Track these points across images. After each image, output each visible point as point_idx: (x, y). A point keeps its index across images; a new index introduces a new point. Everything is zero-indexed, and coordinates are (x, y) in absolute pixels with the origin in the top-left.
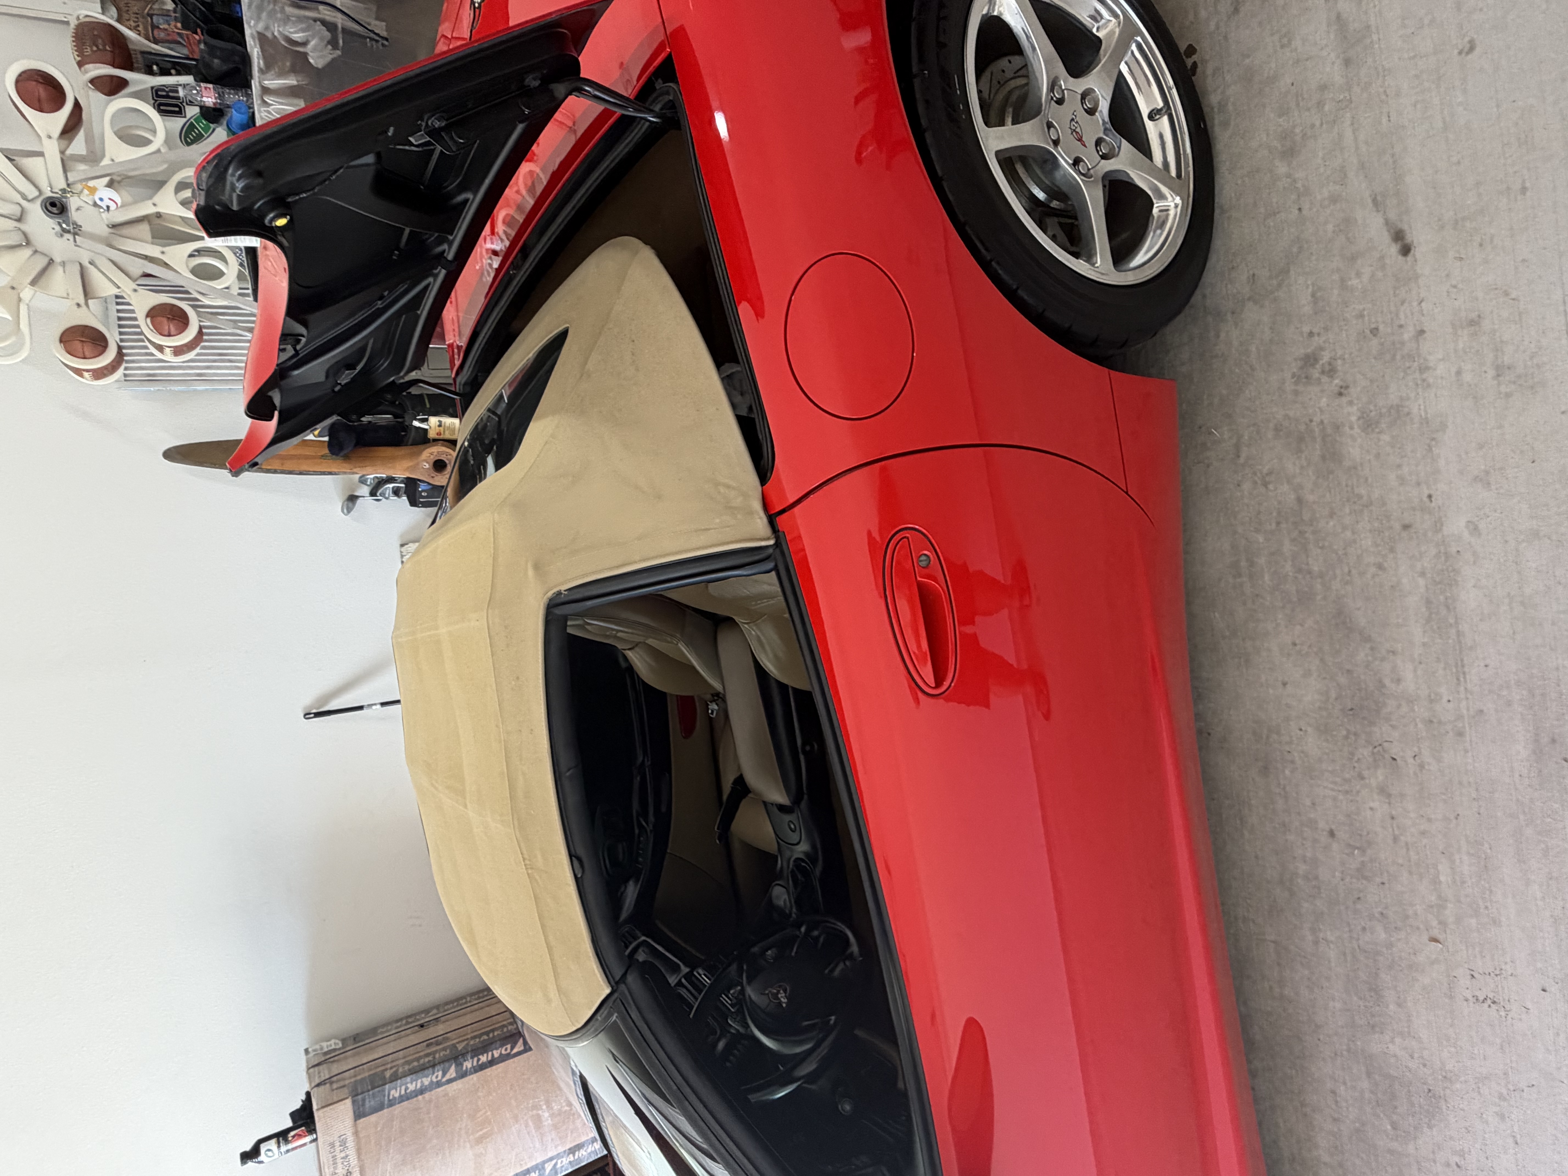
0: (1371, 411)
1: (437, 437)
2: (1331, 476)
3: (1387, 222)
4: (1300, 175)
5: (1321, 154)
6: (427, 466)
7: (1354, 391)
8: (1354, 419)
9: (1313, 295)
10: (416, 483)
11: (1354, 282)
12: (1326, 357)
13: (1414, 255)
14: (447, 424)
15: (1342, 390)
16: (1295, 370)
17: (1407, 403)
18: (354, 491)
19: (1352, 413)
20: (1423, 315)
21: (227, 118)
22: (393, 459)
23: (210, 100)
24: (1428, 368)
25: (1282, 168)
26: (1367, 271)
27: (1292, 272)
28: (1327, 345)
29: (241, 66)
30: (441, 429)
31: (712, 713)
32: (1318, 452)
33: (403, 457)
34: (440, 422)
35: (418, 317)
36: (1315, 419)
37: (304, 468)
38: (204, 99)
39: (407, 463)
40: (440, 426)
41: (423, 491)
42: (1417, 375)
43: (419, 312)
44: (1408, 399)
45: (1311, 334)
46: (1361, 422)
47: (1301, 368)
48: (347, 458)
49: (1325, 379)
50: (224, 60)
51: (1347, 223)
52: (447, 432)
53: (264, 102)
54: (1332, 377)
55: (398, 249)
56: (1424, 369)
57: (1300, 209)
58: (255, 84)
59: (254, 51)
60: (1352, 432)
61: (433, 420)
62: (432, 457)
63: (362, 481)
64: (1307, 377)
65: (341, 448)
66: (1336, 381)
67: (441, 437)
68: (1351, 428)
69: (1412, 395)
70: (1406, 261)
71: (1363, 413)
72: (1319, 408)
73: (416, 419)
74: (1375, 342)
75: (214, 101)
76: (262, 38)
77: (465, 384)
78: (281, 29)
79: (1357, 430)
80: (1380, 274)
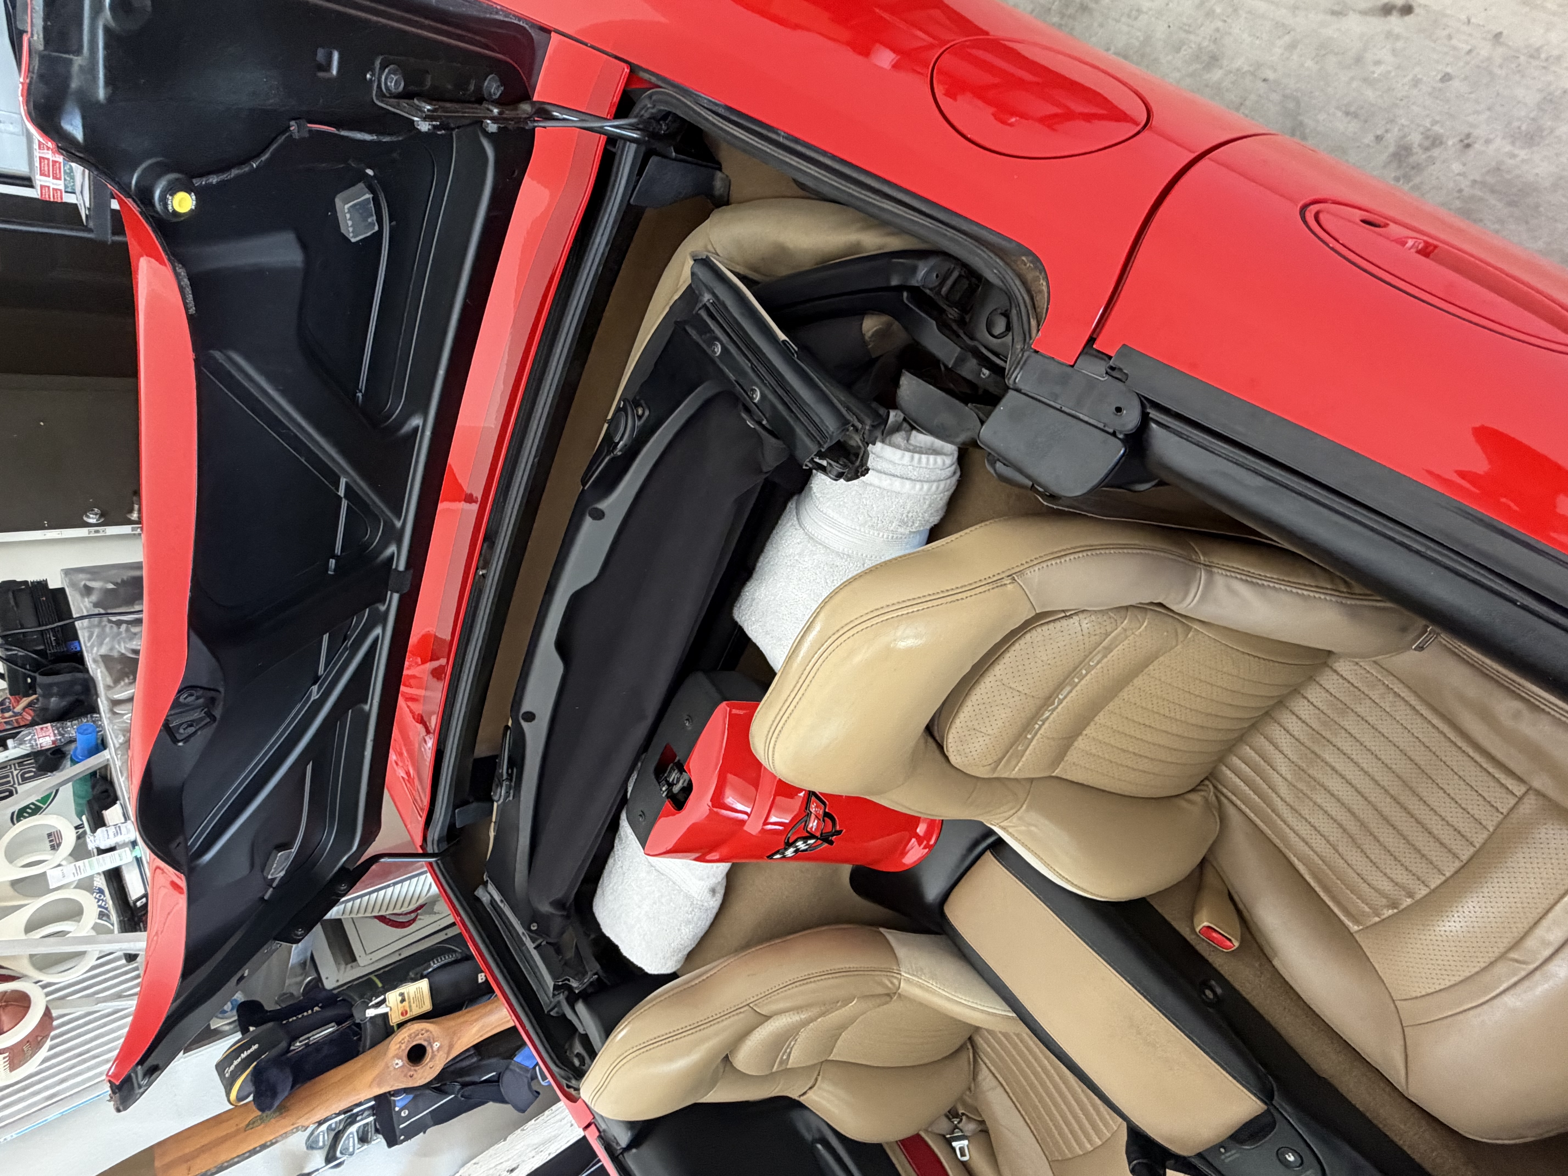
0: (1519, 128)
1: (403, 1019)
2: (1541, 209)
3: (1364, 13)
4: (1239, 63)
5: (1245, 36)
6: (400, 1063)
7: (1481, 132)
8: (1508, 148)
9: (1347, 114)
10: (389, 1102)
11: (1379, 70)
12: (1415, 138)
13: (1420, 5)
14: (412, 995)
15: (1466, 142)
16: (1393, 175)
17: (1552, 88)
18: (302, 1168)
19: (1501, 146)
20: (1484, 26)
21: (69, 756)
22: (350, 1078)
23: (47, 738)
24: (1538, 50)
25: (1217, 75)
26: (1385, 54)
27: (1306, 121)
28: (1406, 130)
29: (82, 697)
30: (406, 1003)
31: (963, 1155)
32: (1499, 205)
33: (362, 1070)
34: (402, 994)
35: (368, 716)
36: (1463, 186)
37: (223, 1157)
38: (41, 741)
39: (371, 1075)
40: (403, 1001)
41: (402, 1109)
42: (1535, 63)
43: (367, 707)
44: (1550, 84)
45: (1379, 138)
46: (1518, 144)
47: (1400, 167)
48: (283, 1109)
49: (1436, 152)
50: (62, 695)
51: (1324, 49)
52: (414, 1006)
53: (115, 713)
54: (1441, 143)
55: (333, 556)
56: (1534, 54)
57: (1265, 80)
58: (103, 704)
59: (98, 673)
60: (1518, 159)
61: (393, 996)
62: (403, 1047)
63: (311, 1145)
64: (1413, 168)
65: (274, 1094)
66: (1450, 143)
67: (409, 1016)
68: (1513, 156)
69: (1551, 78)
70: (1418, 15)
71: (1512, 136)
72: (1459, 174)
73: (369, 1008)
74: (1456, 84)
75: (53, 738)
76: (106, 659)
77: (439, 841)
78: (128, 646)
79: (1523, 154)
80: (1399, 45)
